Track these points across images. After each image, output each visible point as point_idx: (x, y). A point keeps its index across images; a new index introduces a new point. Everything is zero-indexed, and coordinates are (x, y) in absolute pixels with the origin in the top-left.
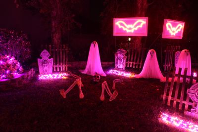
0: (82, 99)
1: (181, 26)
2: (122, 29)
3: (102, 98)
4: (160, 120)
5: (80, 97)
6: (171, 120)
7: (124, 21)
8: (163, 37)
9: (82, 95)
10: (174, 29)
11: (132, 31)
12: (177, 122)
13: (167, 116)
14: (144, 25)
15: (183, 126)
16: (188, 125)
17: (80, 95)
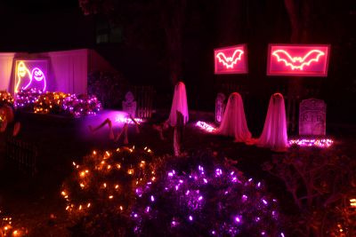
11: (232, 66)
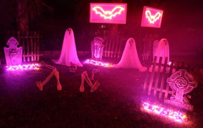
0: (60, 91)
1: (159, 14)
2: (99, 15)
3: (82, 89)
4: (142, 109)
5: (58, 89)
6: (153, 108)
7: (101, 7)
8: (142, 25)
9: (60, 87)
10: (153, 17)
12: (158, 110)
13: (149, 105)
14: (122, 12)
15: (164, 113)
16: (168, 113)
17: (58, 87)
